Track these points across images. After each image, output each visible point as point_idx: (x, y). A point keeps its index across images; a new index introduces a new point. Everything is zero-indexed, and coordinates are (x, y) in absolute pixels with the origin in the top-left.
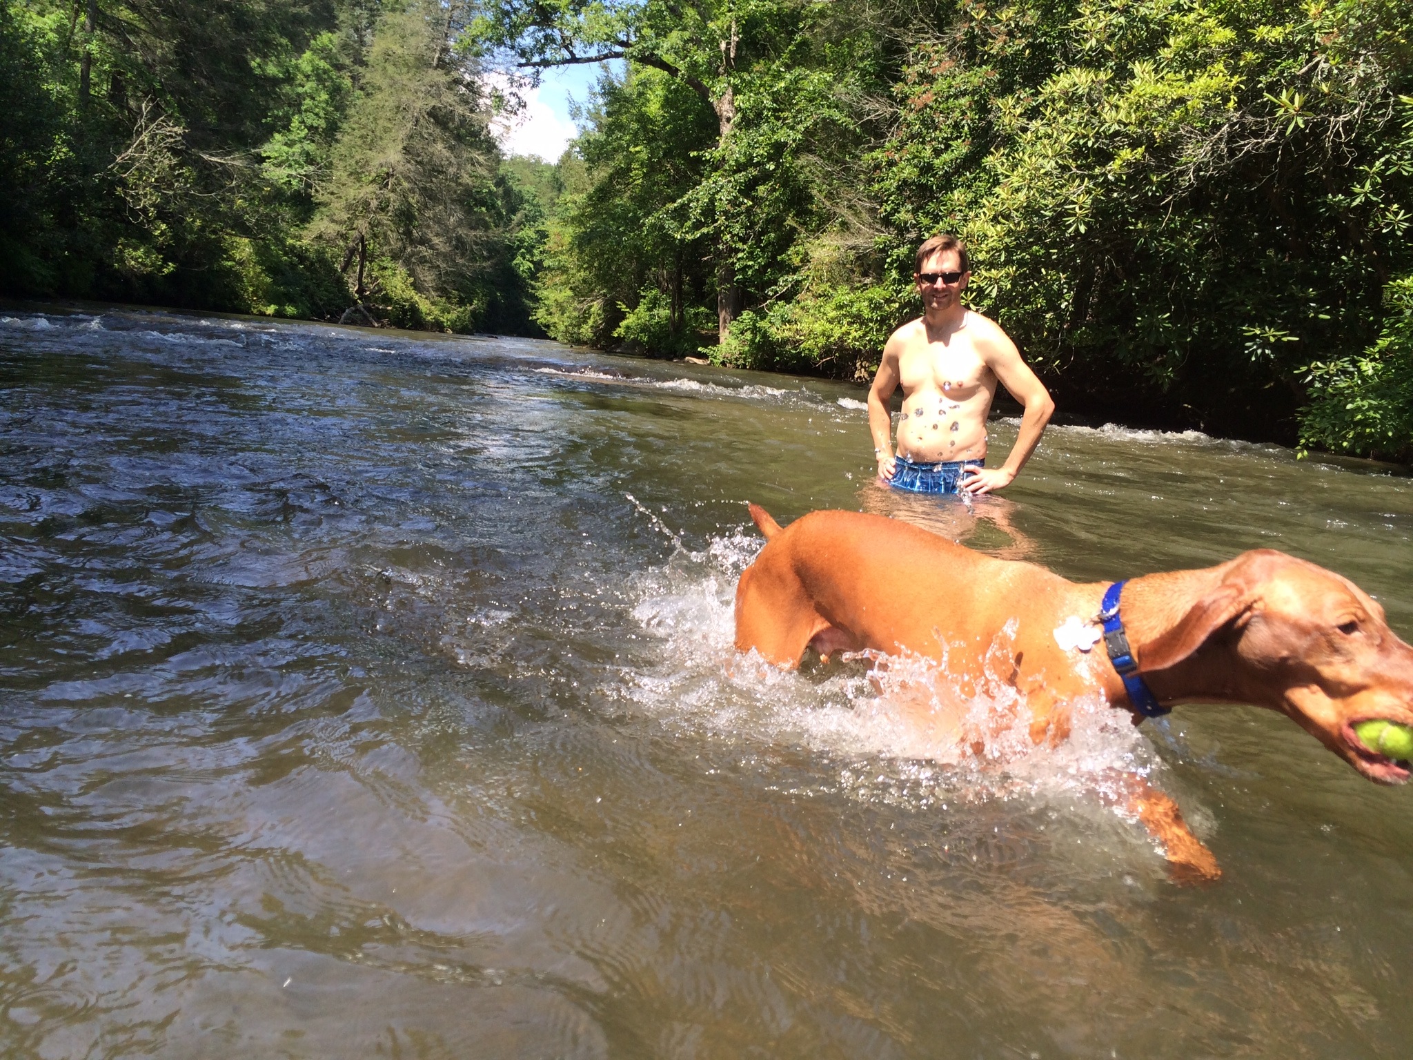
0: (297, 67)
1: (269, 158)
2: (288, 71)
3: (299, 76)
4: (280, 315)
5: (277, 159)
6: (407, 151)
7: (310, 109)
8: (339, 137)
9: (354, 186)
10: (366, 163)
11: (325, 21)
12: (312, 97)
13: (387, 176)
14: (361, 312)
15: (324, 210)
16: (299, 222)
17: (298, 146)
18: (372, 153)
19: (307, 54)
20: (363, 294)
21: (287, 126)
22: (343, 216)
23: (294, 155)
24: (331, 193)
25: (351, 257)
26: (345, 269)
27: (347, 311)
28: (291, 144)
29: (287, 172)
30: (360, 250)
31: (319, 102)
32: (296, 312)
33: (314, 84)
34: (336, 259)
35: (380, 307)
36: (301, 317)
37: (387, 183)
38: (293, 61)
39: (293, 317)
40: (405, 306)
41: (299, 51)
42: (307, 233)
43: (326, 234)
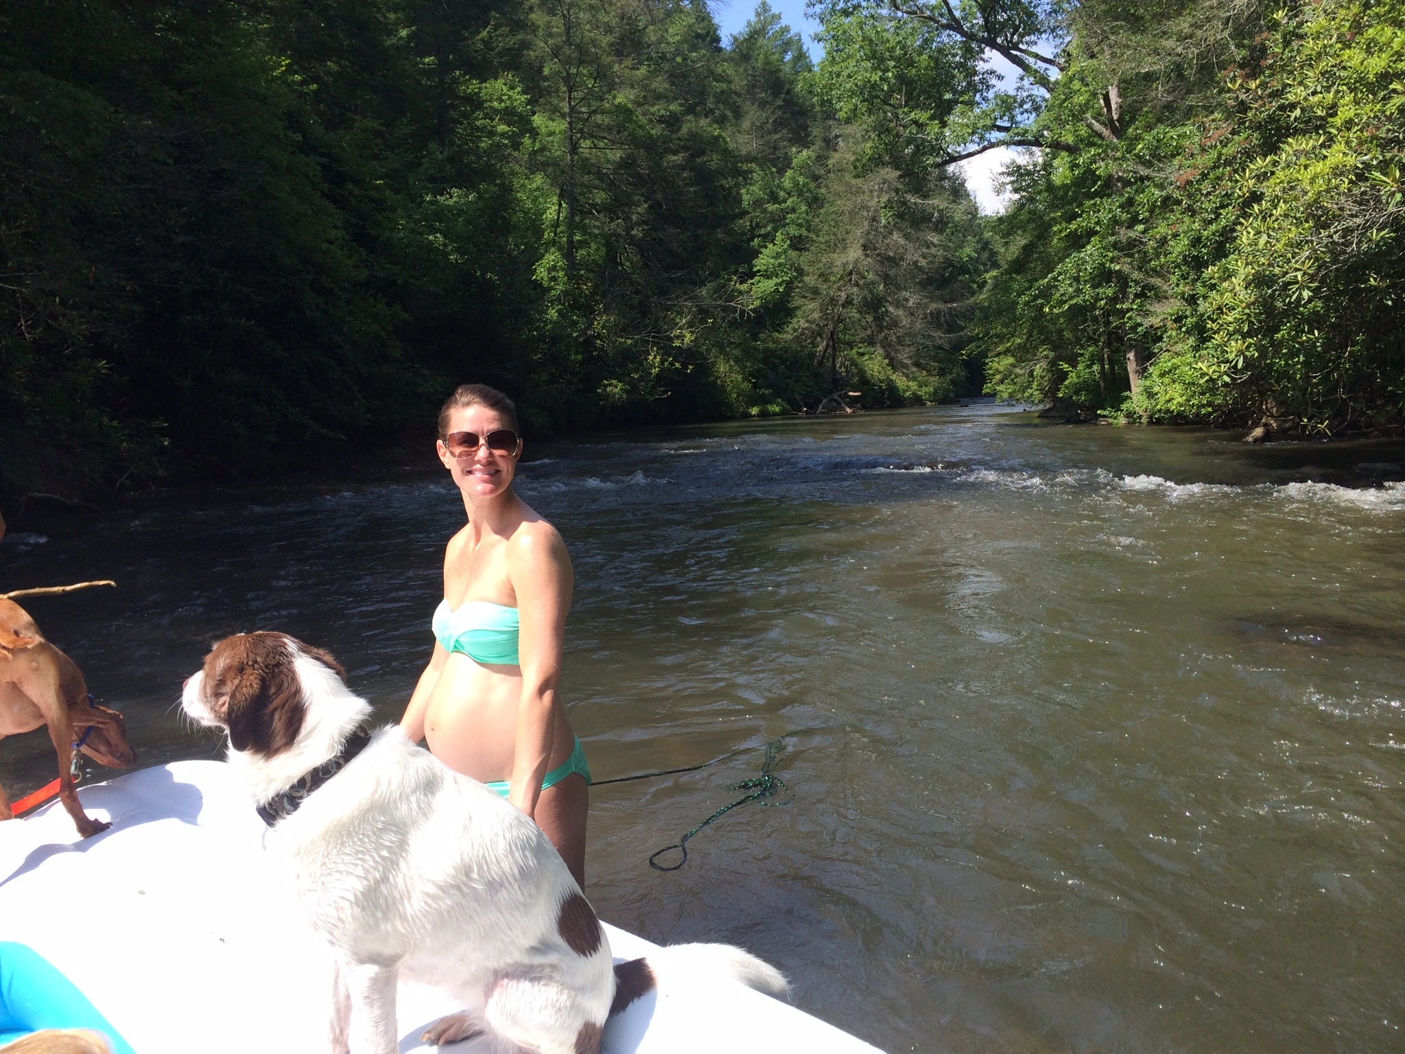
0: (780, 187)
1: (758, 271)
2: (772, 192)
3: (782, 193)
4: (764, 415)
5: (766, 271)
6: (865, 247)
7: (793, 222)
8: (807, 246)
9: (823, 287)
10: (831, 265)
11: (802, 140)
12: (794, 210)
13: (851, 273)
14: (835, 401)
15: (799, 313)
16: (778, 327)
17: (783, 257)
18: (836, 256)
19: (789, 173)
20: (837, 384)
21: (772, 241)
22: (816, 315)
23: (780, 265)
24: (804, 297)
25: (825, 351)
26: (821, 363)
27: (824, 401)
28: (777, 256)
29: (775, 280)
30: (831, 343)
31: (800, 214)
32: (777, 409)
33: (795, 199)
34: (812, 356)
35: (851, 394)
36: (783, 413)
37: (851, 280)
38: (777, 181)
39: (775, 414)
40: (882, 386)
41: (781, 172)
42: (787, 335)
43: (803, 334)
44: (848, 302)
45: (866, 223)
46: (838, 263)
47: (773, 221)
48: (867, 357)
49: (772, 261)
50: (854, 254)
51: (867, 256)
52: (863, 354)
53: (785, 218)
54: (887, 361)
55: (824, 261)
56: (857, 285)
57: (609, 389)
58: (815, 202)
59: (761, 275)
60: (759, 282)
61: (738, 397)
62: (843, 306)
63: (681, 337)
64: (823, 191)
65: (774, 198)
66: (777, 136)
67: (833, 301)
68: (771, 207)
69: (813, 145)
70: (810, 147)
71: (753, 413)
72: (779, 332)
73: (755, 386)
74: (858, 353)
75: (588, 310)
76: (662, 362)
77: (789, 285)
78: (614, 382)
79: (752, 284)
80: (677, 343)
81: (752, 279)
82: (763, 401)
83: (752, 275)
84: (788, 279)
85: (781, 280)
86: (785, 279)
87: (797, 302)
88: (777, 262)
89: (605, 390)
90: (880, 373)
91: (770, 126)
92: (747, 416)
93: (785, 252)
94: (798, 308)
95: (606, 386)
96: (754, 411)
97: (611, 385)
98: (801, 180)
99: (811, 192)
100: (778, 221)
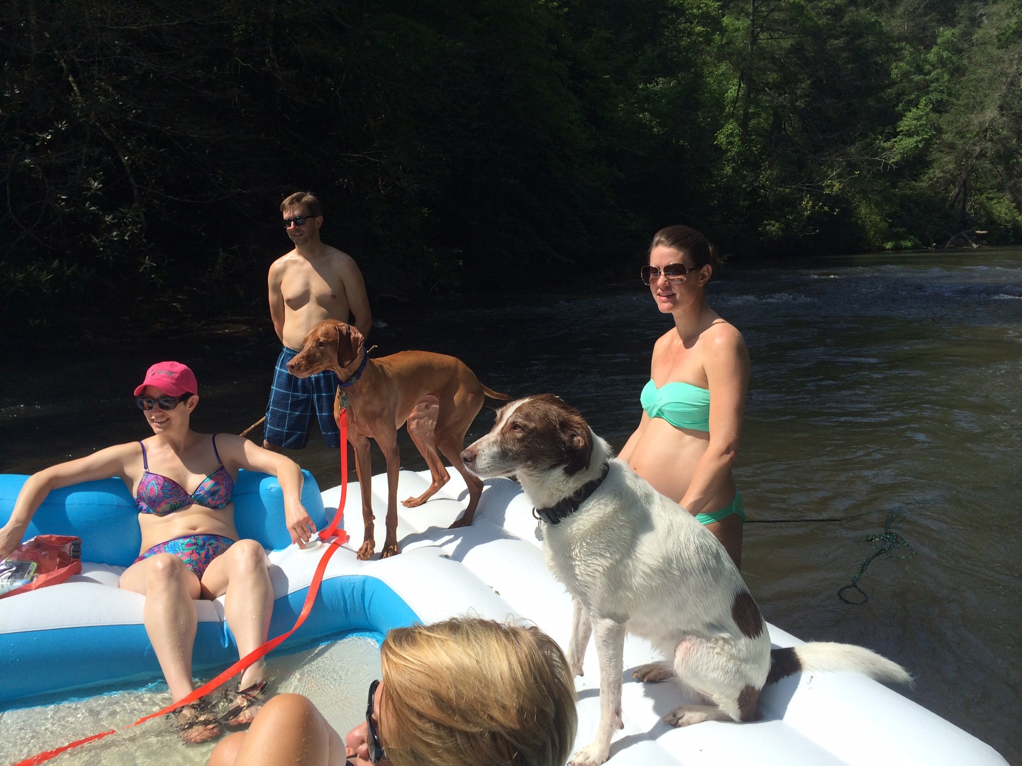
0: (925, 61)
1: (901, 131)
2: (918, 65)
3: (928, 67)
4: (897, 249)
5: (908, 131)
6: (1001, 108)
7: (935, 90)
8: (948, 109)
9: (960, 143)
10: (969, 124)
11: (949, 20)
12: (937, 80)
13: (986, 130)
14: (964, 238)
15: (935, 165)
16: (916, 177)
17: (925, 118)
18: (973, 116)
19: (935, 49)
20: (966, 223)
21: (916, 106)
22: (951, 166)
23: (921, 125)
24: (941, 151)
25: (957, 196)
26: (952, 206)
27: (953, 238)
28: (919, 118)
29: (916, 138)
30: (963, 190)
31: (944, 83)
32: (909, 244)
33: (939, 71)
34: (945, 200)
35: (978, 232)
36: (914, 248)
37: (986, 136)
38: (922, 56)
39: (906, 248)
40: (1008, 226)
41: (928, 48)
42: (924, 183)
43: (937, 182)
44: (982, 155)
45: (1004, 87)
46: (976, 122)
47: (918, 89)
48: (995, 201)
49: (915, 122)
50: (990, 113)
51: (1003, 115)
52: (992, 199)
53: (928, 86)
54: (1014, 205)
55: (962, 120)
56: (991, 140)
57: (768, 228)
58: (957, 71)
59: (904, 134)
60: (902, 140)
61: (875, 234)
62: (977, 158)
63: (831, 186)
64: (965, 62)
65: (919, 70)
66: (927, 19)
67: (967, 155)
68: (917, 78)
69: (959, 24)
70: (956, 26)
71: (888, 247)
72: (916, 181)
73: (891, 225)
74: (987, 198)
75: (756, 167)
76: (813, 207)
77: (928, 142)
78: (773, 222)
79: (895, 142)
80: (827, 191)
81: (895, 138)
82: (897, 237)
83: (896, 134)
84: (927, 136)
85: (921, 138)
86: (924, 136)
87: (935, 155)
88: (918, 124)
89: (764, 229)
90: (1006, 214)
91: (920, 11)
92: (882, 249)
93: (927, 114)
94: (934, 161)
95: (766, 225)
96: (889, 245)
97: (769, 224)
98: (945, 54)
99: (953, 64)
100: (923, 89)
